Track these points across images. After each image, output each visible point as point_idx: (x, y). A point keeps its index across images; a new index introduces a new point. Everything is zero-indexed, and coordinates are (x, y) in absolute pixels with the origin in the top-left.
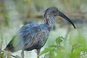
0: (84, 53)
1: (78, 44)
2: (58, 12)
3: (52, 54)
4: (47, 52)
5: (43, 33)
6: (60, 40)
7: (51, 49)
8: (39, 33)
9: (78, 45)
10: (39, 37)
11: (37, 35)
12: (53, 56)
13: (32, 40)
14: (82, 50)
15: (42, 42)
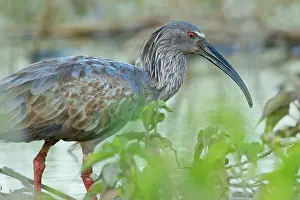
0: (240, 158)
1: (217, 129)
2: (197, 40)
3: (128, 161)
4: (110, 155)
5: (90, 85)
6: (155, 113)
7: (126, 146)
8: (72, 86)
9: (219, 133)
10: (69, 99)
11: (57, 91)
12: (133, 168)
13: (33, 105)
14: (231, 151)
15: (84, 117)
